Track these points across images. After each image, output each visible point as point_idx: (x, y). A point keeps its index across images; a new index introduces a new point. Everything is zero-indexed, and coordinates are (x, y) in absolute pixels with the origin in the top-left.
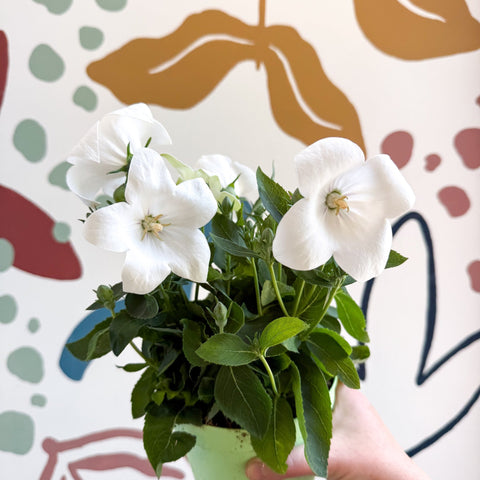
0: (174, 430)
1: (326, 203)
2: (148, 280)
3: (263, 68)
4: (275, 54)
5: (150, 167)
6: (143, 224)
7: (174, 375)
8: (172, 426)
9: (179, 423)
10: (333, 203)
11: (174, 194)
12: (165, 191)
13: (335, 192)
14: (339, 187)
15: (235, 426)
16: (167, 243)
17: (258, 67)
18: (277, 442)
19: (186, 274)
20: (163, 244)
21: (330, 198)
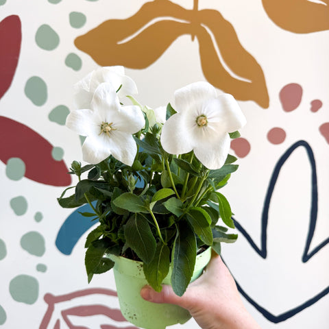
0: (104, 256)
1: (197, 122)
2: (96, 155)
3: (196, 39)
4: (206, 31)
5: (107, 92)
6: (102, 127)
7: (109, 223)
8: (103, 254)
9: (108, 253)
10: (200, 122)
11: (119, 111)
12: (114, 108)
13: (203, 116)
14: (205, 113)
15: (138, 259)
16: (113, 139)
17: (193, 39)
18: (159, 272)
19: (120, 159)
20: (111, 140)
21: (199, 119)
